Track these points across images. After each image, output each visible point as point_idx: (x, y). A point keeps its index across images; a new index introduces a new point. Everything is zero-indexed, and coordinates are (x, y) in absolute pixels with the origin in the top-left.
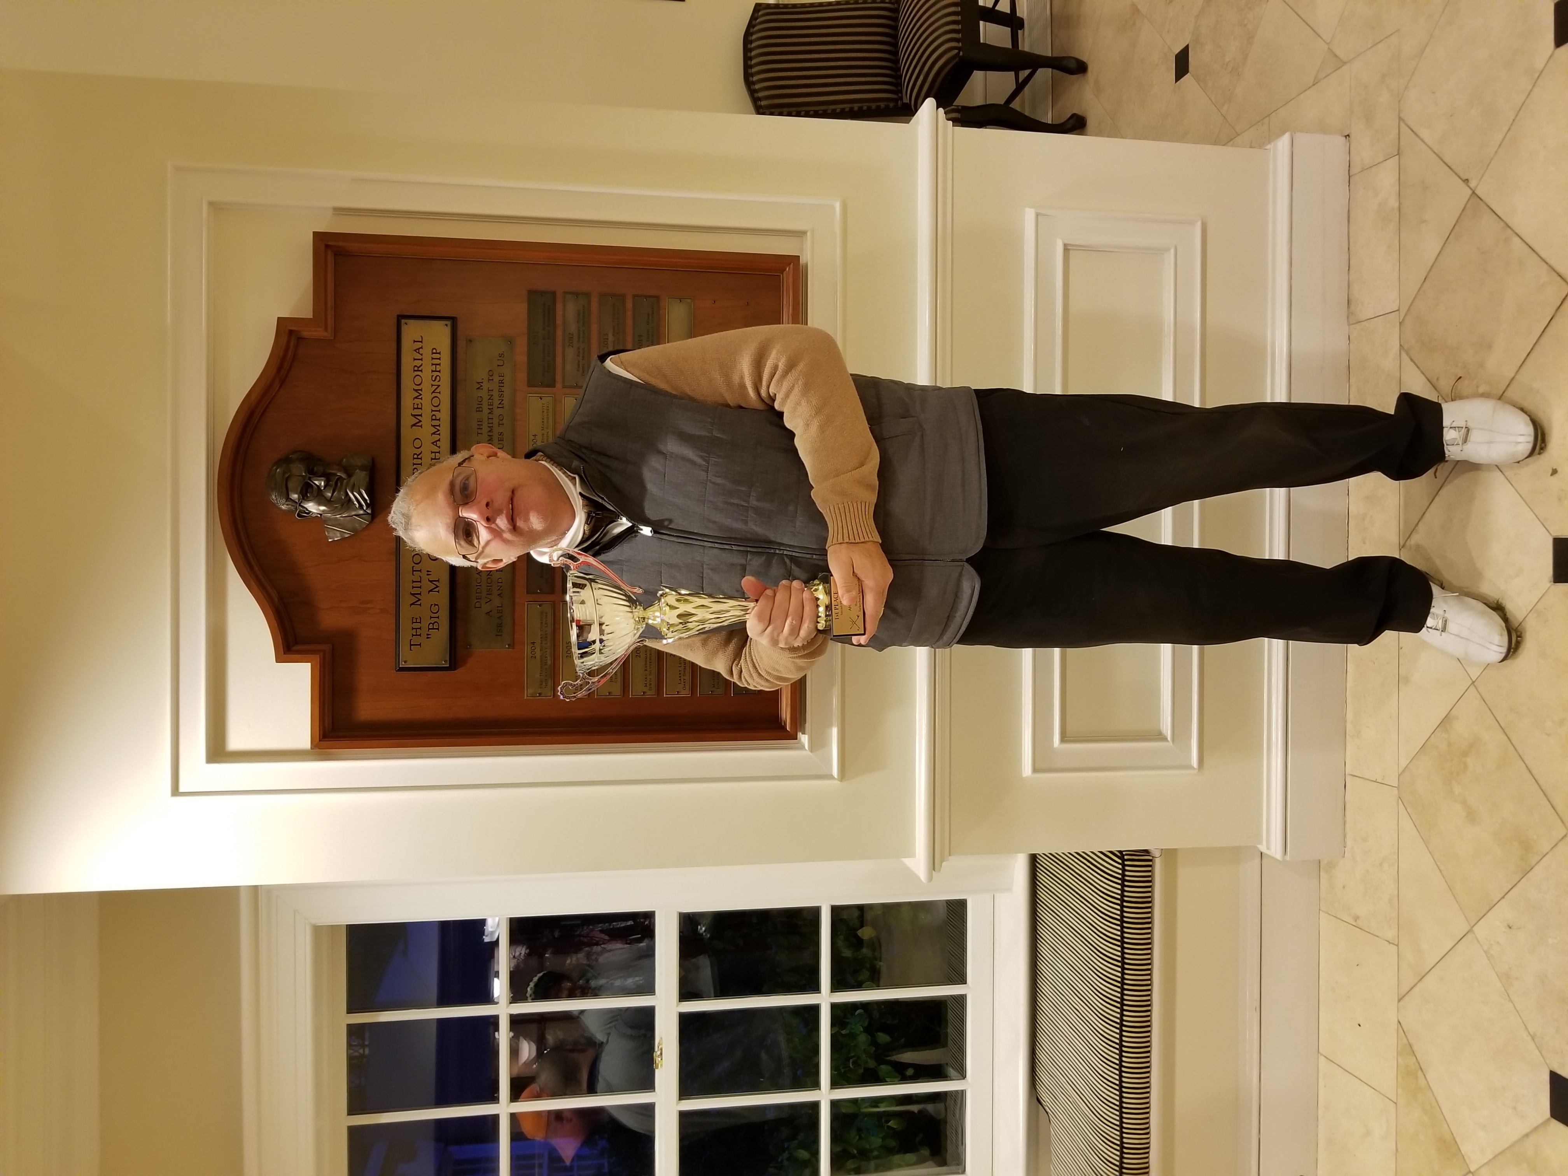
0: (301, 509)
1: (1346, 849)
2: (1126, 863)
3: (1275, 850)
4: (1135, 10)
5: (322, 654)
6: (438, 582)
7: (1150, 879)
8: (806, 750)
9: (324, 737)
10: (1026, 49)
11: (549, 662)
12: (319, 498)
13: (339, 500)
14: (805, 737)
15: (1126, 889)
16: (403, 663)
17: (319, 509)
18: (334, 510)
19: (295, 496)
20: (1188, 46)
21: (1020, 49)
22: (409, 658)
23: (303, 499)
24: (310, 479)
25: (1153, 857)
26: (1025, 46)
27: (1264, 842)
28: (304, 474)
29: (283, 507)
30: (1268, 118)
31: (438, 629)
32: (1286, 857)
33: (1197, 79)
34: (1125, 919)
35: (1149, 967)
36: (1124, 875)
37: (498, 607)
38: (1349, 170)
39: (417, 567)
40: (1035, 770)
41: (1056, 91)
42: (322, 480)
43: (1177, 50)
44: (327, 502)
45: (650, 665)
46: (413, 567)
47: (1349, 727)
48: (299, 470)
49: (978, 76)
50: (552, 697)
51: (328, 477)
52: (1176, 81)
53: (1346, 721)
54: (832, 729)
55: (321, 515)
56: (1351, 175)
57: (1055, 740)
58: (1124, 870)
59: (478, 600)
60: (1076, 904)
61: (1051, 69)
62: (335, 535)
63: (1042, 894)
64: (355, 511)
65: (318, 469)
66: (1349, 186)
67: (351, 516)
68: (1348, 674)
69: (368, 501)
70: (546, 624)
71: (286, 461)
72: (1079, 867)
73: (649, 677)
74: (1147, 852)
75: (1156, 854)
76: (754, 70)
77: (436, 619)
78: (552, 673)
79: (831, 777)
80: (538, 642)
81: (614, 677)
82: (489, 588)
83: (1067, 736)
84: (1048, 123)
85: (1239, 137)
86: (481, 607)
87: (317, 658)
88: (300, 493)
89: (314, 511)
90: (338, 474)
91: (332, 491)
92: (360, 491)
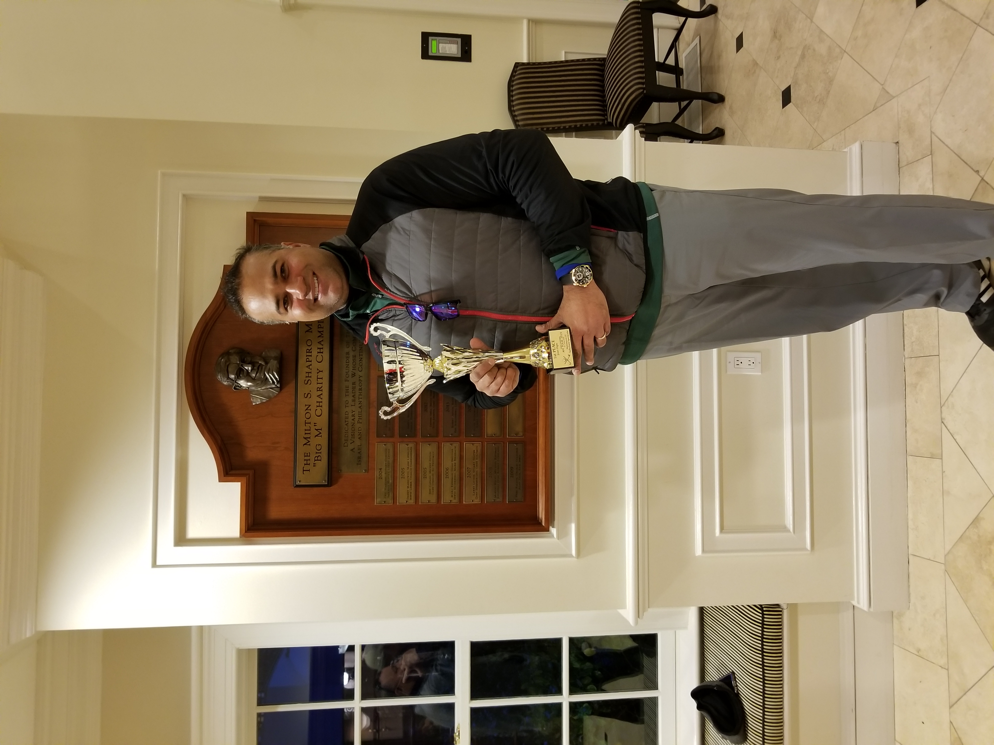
0: (236, 384)
1: (910, 604)
2: (765, 613)
3: (862, 603)
4: (755, 64)
5: (248, 476)
6: (321, 430)
7: (780, 623)
8: (554, 538)
9: (248, 530)
10: (685, 88)
11: (391, 481)
12: (248, 376)
13: (260, 379)
14: (554, 530)
15: (765, 630)
16: (299, 482)
17: (248, 385)
18: (257, 385)
19: (232, 376)
20: (790, 86)
21: (681, 88)
22: (302, 479)
23: (238, 377)
24: (242, 365)
25: (782, 609)
26: (684, 86)
27: (856, 599)
28: (238, 362)
29: (225, 383)
30: (844, 131)
31: (321, 460)
32: (870, 609)
33: (797, 106)
34: (765, 650)
35: (781, 682)
36: (763, 621)
37: (358, 446)
38: (899, 164)
39: (308, 421)
40: (703, 551)
41: (705, 114)
42: (250, 366)
43: (783, 88)
44: (253, 380)
45: (455, 483)
46: (305, 421)
47: (910, 523)
48: (235, 359)
49: (655, 105)
50: (392, 504)
51: (253, 364)
52: (783, 108)
53: (907, 519)
54: (571, 525)
55: (248, 388)
56: (900, 167)
57: (716, 531)
58: (763, 618)
59: (346, 442)
60: (730, 638)
61: (701, 100)
62: (257, 400)
63: (708, 631)
64: (270, 385)
65: (247, 359)
66: (899, 174)
67: (268, 389)
68: (908, 487)
69: (278, 380)
70: (389, 456)
71: (227, 354)
72: (733, 614)
73: (454, 491)
74: (778, 606)
75: (784, 607)
76: (514, 103)
77: (320, 454)
78: (393, 488)
79: (571, 556)
80: (384, 468)
81: (431, 491)
82: (352, 434)
83: (724, 529)
84: (700, 133)
85: (825, 142)
86: (348, 446)
87: (244, 479)
88: (236, 374)
89: (244, 386)
90: (260, 362)
91: (255, 373)
92: (273, 373)
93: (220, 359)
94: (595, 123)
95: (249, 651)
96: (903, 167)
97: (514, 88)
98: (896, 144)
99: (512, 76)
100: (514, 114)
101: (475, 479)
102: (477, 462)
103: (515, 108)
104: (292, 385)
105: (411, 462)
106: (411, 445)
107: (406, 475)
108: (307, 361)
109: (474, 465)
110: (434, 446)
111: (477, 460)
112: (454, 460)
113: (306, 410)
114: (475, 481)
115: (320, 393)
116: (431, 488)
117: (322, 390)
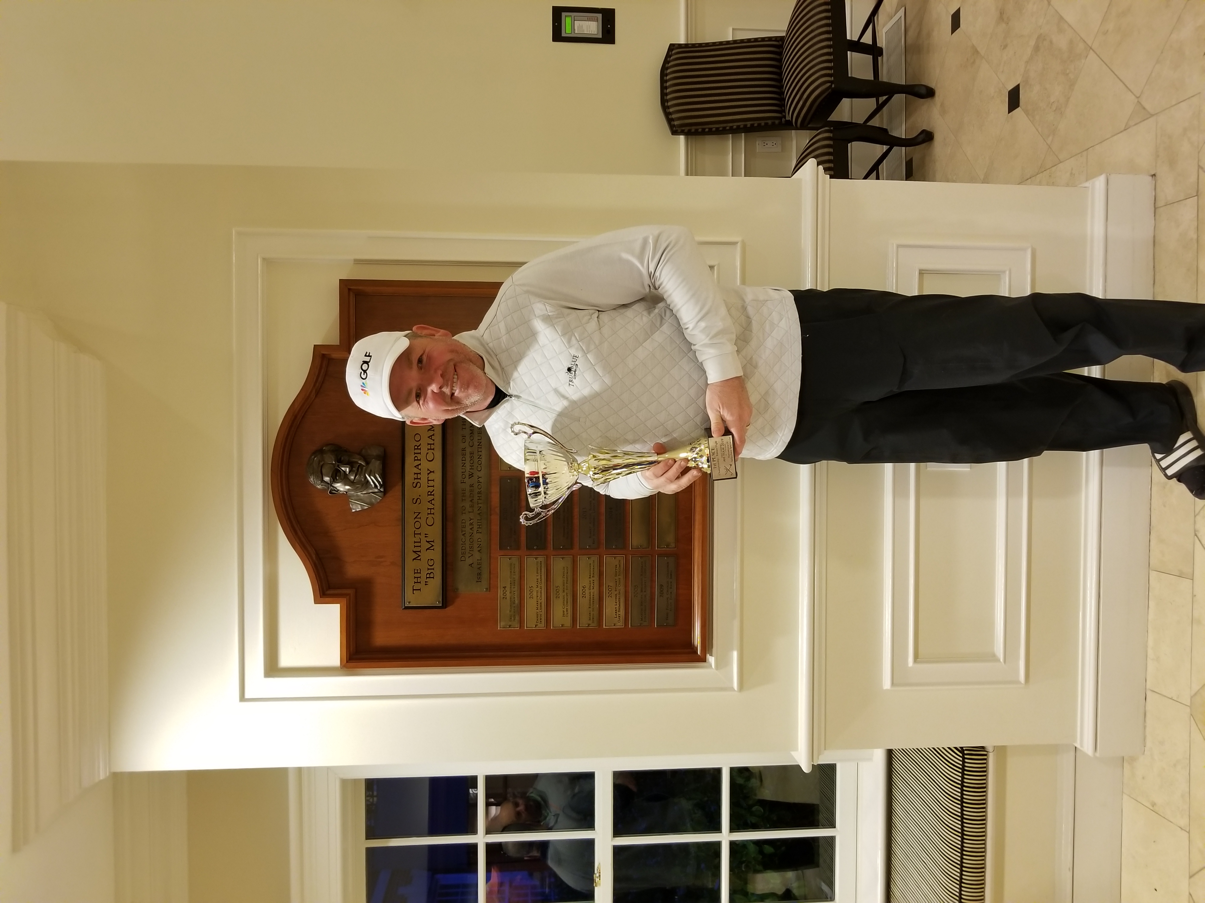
0: (332, 488)
1: (1146, 748)
2: (966, 756)
3: (1087, 747)
4: (976, 52)
5: (348, 597)
6: (433, 542)
7: (985, 769)
8: (712, 668)
9: (350, 659)
10: (885, 79)
11: (516, 602)
12: (345, 479)
13: (359, 482)
14: (712, 658)
15: (966, 777)
16: (408, 603)
17: (345, 488)
18: (356, 489)
19: (327, 479)
20: (1019, 85)
21: (880, 80)
22: (412, 599)
23: (334, 480)
24: (338, 467)
25: (987, 752)
26: (884, 77)
27: (1078, 741)
28: (334, 462)
29: (319, 487)
30: (1086, 152)
31: (433, 578)
32: (1096, 754)
33: (1027, 112)
34: (965, 800)
35: (984, 838)
36: (964, 766)
37: (478, 560)
38: (1155, 203)
39: (417, 531)
40: (893, 684)
41: (909, 111)
42: (347, 467)
43: (1010, 87)
44: (351, 483)
45: (593, 604)
46: (415, 531)
47: (1150, 652)
48: (330, 460)
49: (846, 102)
50: (518, 628)
51: (351, 464)
52: (1009, 113)
53: (1147, 647)
54: (733, 653)
55: (346, 492)
56: (1156, 207)
57: (909, 661)
58: (964, 762)
59: (463, 555)
61: (905, 95)
62: (356, 507)
64: (371, 489)
65: (345, 458)
66: (1155, 216)
67: (369, 493)
68: (1149, 609)
69: (381, 483)
70: (514, 572)
71: (320, 451)
72: (933, 758)
73: (592, 613)
74: (983, 747)
75: (990, 749)
76: (669, 97)
77: (432, 571)
78: (519, 609)
79: (732, 689)
80: (508, 586)
81: (565, 613)
82: (471, 546)
83: (919, 657)
84: (902, 137)
85: (1061, 164)
86: (465, 560)
87: (344, 601)
88: (331, 477)
89: (342, 489)
90: (359, 462)
91: (354, 475)
92: (375, 474)
93: (313, 457)
94: (770, 122)
95: (355, 781)
96: (1160, 207)
97: (668, 77)
98: (1152, 177)
99: (666, 61)
100: (668, 110)
101: (618, 600)
102: (619, 579)
103: (670, 104)
104: (399, 488)
105: (541, 577)
106: (541, 559)
107: (535, 594)
108: (415, 460)
109: (616, 582)
110: (569, 559)
111: (620, 577)
112: (592, 575)
113: (416, 518)
114: (617, 601)
115: (431, 497)
116: (565, 610)
117: (433, 495)
